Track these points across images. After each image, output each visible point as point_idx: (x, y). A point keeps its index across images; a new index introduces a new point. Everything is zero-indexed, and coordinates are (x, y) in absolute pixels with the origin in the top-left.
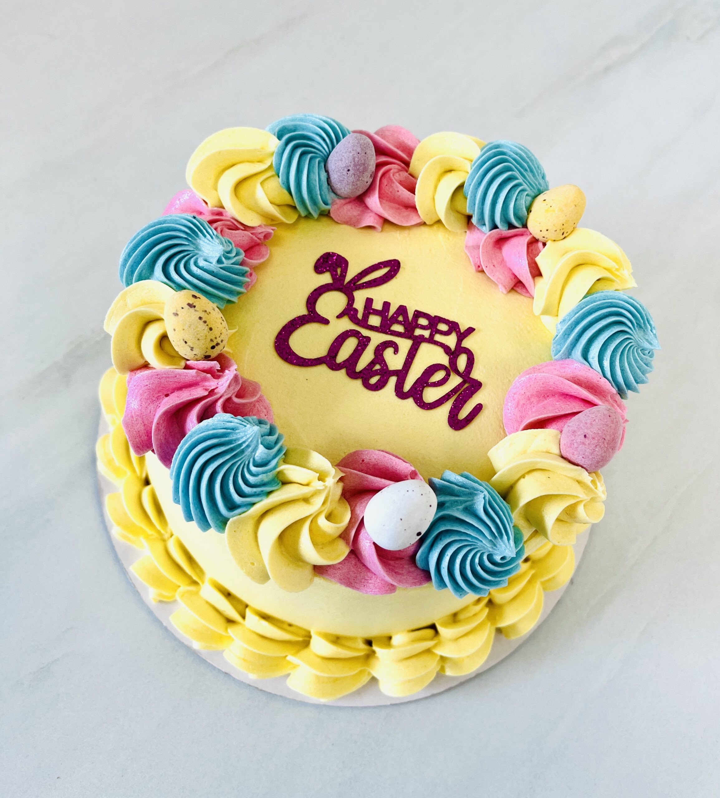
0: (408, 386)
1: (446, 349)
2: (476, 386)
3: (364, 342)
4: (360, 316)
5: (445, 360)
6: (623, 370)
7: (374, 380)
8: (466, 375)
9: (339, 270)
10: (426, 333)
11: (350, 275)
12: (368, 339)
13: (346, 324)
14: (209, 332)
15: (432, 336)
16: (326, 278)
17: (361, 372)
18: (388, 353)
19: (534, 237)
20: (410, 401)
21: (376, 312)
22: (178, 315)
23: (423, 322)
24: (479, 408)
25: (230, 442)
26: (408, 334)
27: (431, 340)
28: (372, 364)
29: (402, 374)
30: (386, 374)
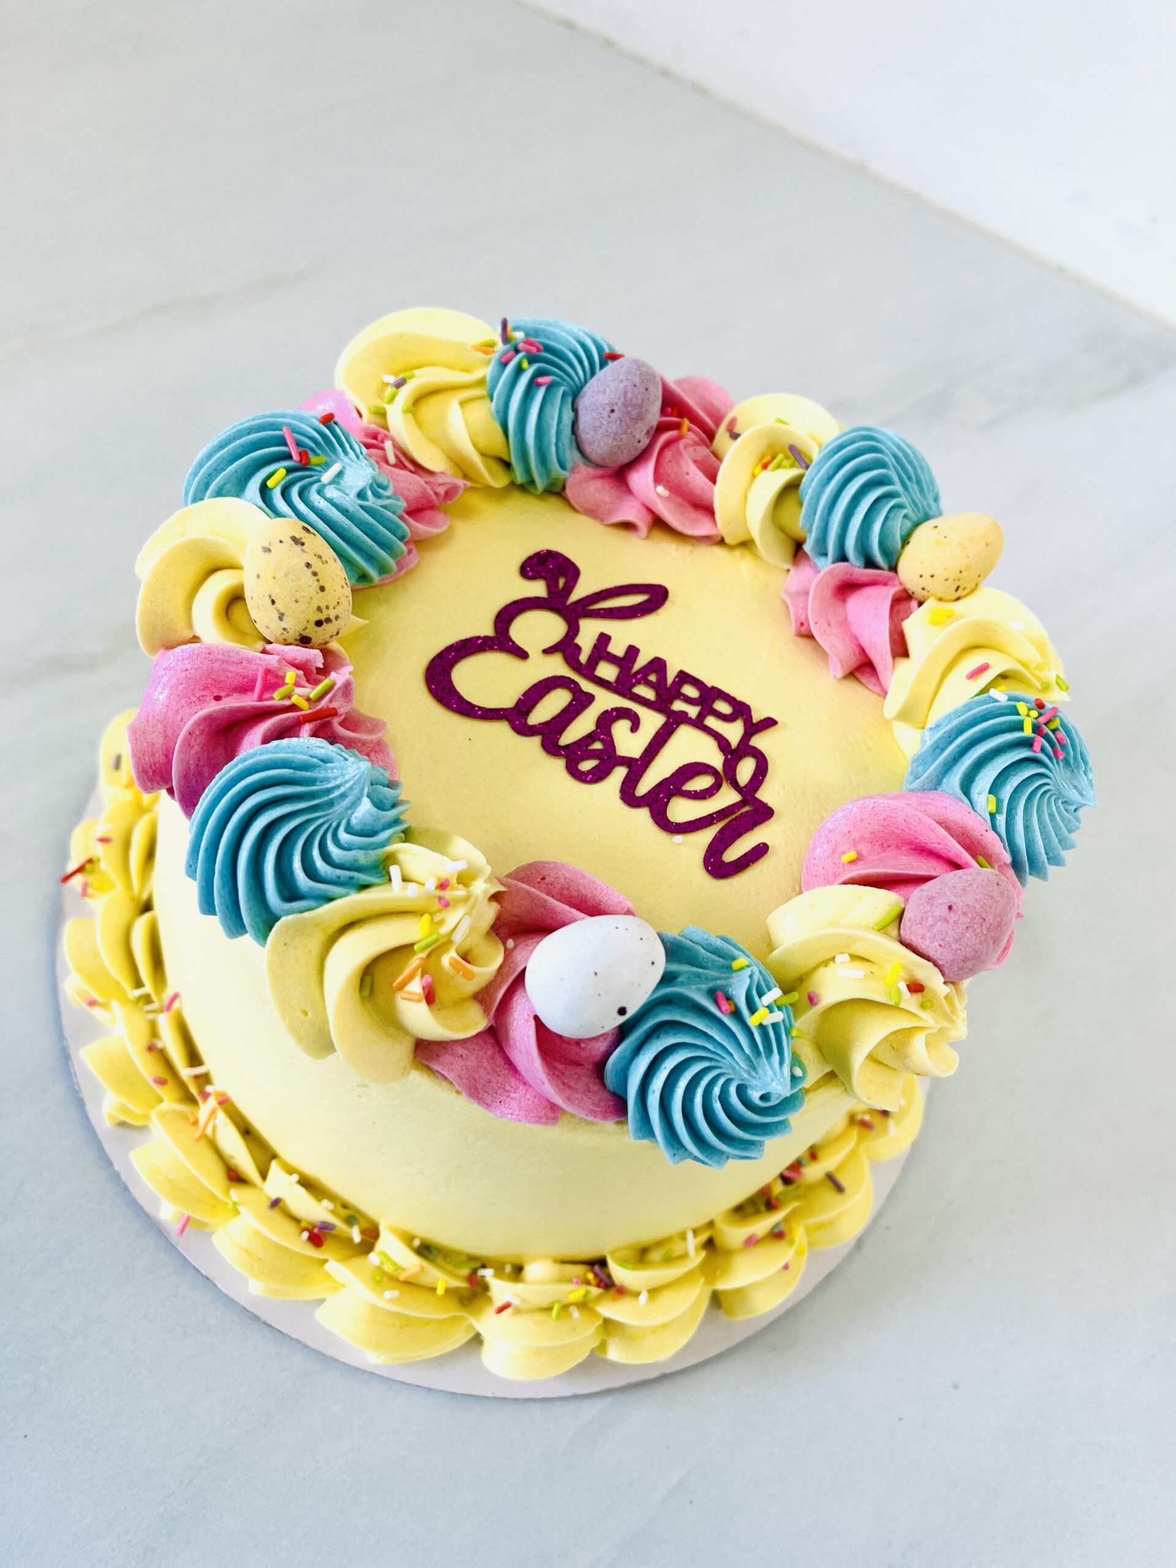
0: (644, 786)
1: (722, 743)
2: (764, 813)
3: (582, 701)
4: (583, 658)
5: (716, 760)
6: (1027, 827)
7: (586, 766)
8: (749, 792)
9: (562, 582)
10: (693, 711)
11: (579, 592)
12: (590, 699)
13: (557, 666)
14: (317, 593)
15: (701, 716)
16: (538, 589)
17: (567, 747)
18: (620, 729)
19: (905, 591)
20: (644, 813)
21: (612, 659)
22: (270, 551)
23: (690, 691)
24: (761, 851)
25: (312, 782)
26: (660, 705)
27: (698, 724)
28: (590, 738)
29: (637, 767)
30: (609, 760)
